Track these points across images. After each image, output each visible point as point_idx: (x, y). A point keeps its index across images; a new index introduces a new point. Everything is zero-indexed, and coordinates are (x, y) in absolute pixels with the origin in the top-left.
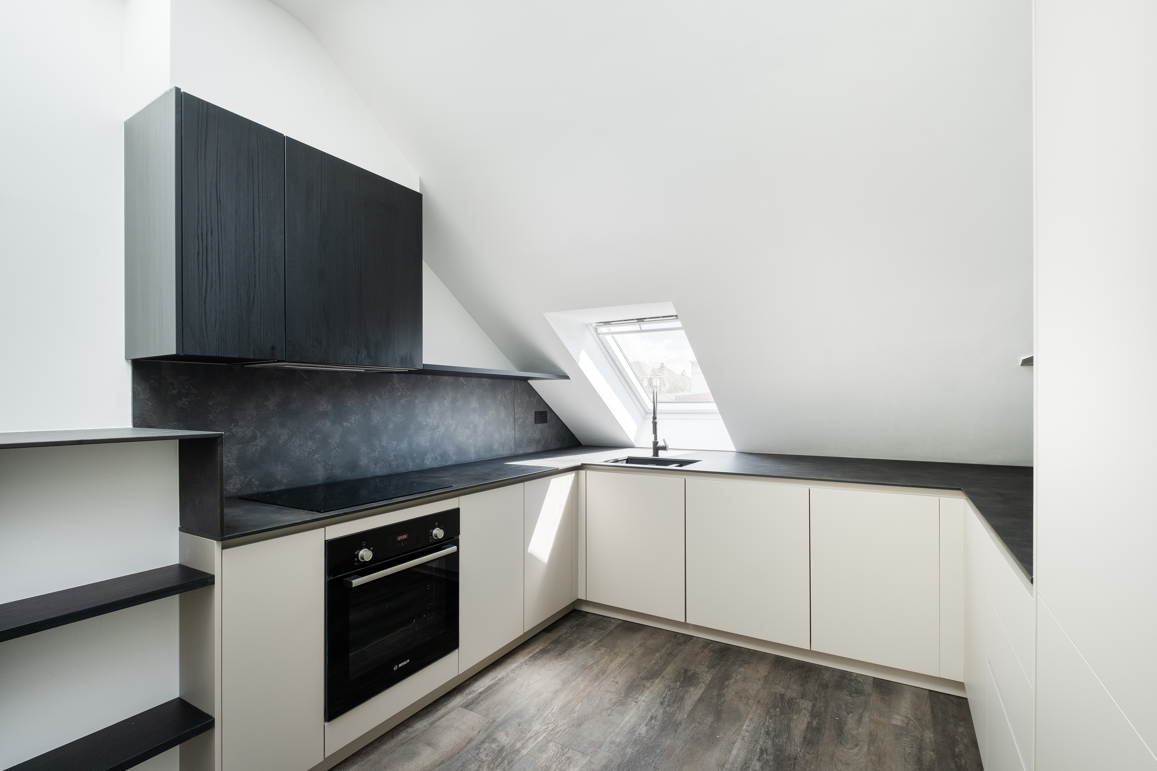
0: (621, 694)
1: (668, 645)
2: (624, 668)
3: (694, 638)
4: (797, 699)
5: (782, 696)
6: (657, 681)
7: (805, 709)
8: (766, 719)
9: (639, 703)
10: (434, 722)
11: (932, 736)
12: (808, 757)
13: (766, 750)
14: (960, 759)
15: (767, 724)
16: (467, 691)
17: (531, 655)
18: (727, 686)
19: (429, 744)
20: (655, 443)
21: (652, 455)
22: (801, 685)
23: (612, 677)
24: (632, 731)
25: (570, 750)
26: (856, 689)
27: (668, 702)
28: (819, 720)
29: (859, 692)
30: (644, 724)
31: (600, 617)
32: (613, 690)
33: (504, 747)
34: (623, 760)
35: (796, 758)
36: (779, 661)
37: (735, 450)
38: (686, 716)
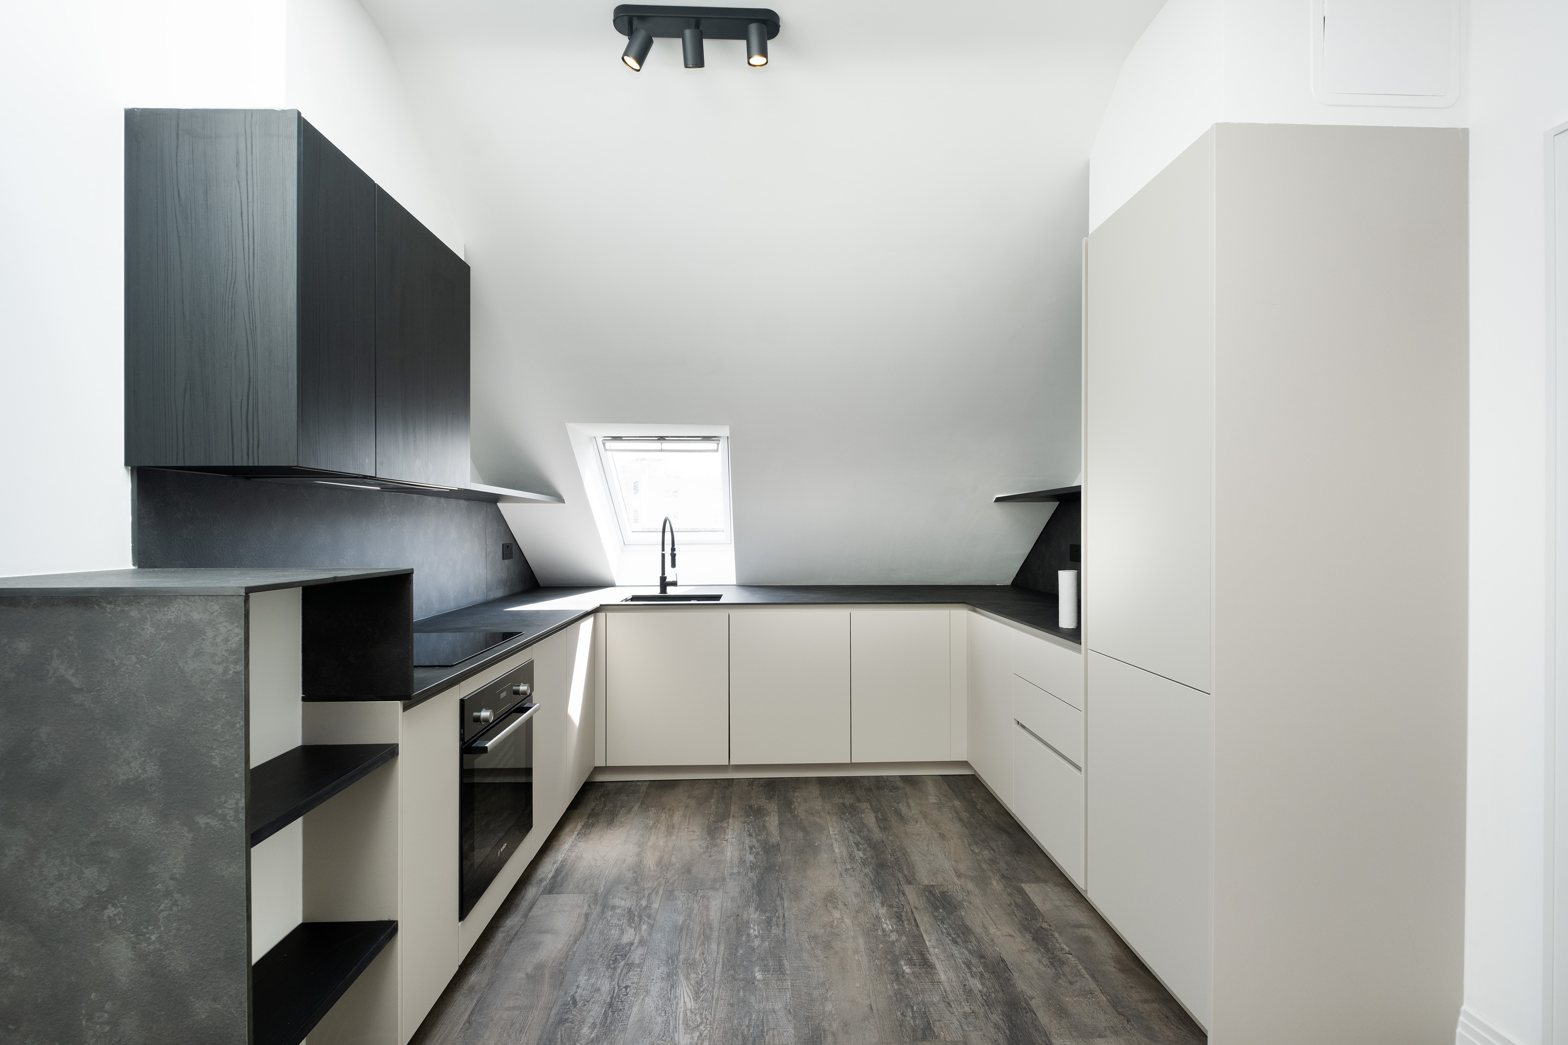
0: (706, 839)
1: (715, 791)
2: (689, 819)
3: (734, 780)
4: (856, 804)
5: (843, 804)
6: (731, 820)
7: (866, 808)
8: (843, 823)
9: (730, 840)
10: (526, 916)
11: (959, 803)
12: (891, 838)
13: (859, 843)
14: (983, 812)
15: (846, 825)
16: (535, 880)
17: (576, 833)
18: (795, 809)
19: (546, 932)
20: (663, 579)
21: (659, 592)
22: (852, 793)
23: (684, 829)
24: (742, 861)
25: (699, 891)
26: (893, 787)
27: (754, 832)
28: (881, 813)
29: (897, 788)
30: (747, 855)
31: (622, 783)
32: (695, 838)
33: (630, 908)
34: (754, 882)
35: (883, 842)
36: (822, 782)
37: (735, 584)
38: (779, 839)
